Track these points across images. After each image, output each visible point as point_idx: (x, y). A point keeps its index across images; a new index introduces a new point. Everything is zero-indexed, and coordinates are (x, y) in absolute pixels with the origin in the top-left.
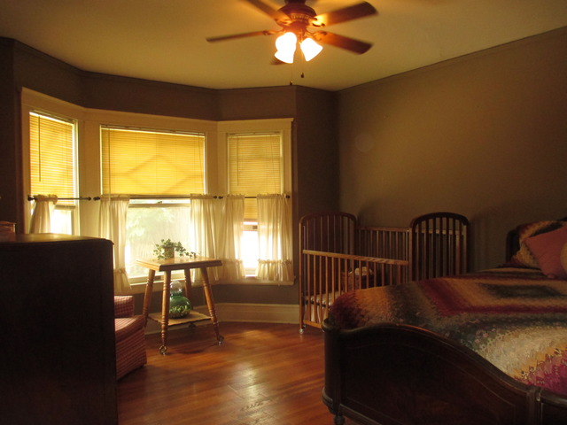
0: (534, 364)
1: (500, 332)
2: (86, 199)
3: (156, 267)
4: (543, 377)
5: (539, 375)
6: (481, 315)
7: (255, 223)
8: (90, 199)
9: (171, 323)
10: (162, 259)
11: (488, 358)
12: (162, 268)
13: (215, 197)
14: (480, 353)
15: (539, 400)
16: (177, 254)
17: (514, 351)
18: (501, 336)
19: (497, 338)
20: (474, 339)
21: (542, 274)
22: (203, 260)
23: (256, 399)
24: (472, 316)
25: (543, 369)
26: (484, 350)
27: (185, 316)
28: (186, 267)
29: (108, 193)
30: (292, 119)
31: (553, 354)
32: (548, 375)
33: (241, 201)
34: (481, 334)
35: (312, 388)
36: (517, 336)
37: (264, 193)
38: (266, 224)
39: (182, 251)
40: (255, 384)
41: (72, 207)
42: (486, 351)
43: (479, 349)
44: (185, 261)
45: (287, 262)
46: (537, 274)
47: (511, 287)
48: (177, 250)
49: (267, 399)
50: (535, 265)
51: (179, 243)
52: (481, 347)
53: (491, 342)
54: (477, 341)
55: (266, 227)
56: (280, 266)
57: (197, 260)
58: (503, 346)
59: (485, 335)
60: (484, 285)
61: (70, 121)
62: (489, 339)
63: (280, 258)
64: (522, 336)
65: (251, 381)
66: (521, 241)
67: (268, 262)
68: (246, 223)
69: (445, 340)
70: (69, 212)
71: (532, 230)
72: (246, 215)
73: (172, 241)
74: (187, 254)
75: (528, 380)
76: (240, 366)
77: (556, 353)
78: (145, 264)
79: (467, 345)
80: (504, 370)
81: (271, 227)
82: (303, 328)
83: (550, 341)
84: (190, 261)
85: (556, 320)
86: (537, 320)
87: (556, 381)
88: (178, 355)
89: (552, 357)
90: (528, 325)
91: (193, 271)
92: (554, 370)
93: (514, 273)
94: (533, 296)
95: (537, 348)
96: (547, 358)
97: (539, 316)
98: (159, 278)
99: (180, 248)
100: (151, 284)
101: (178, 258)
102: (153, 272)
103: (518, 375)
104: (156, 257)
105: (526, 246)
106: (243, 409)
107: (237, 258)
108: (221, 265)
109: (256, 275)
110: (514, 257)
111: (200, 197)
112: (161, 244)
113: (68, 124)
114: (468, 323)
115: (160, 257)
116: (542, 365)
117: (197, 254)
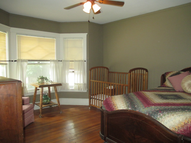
0: (180, 126)
1: (167, 114)
2: (11, 61)
3: (38, 86)
4: (183, 130)
5: (182, 130)
6: (159, 107)
7: (73, 70)
8: (13, 61)
9: (43, 106)
10: (40, 83)
11: (162, 123)
12: (40, 87)
13: (59, 61)
14: (160, 121)
15: (182, 139)
16: (45, 81)
17: (172, 121)
18: (167, 115)
19: (166, 116)
20: (157, 116)
21: (174, 90)
22: (55, 83)
23: (75, 134)
24: (156, 107)
25: (183, 128)
26: (161, 120)
27: (48, 103)
28: (49, 86)
29: (20, 59)
30: (87, 34)
31: (187, 122)
32: (185, 130)
33: (68, 62)
34: (160, 114)
35: (94, 129)
36: (173, 115)
37: (77, 59)
38: (77, 70)
39: (47, 80)
40: (74, 128)
41: (6, 64)
42: (162, 120)
43: (159, 120)
44: (48, 84)
45: (85, 84)
46: (172, 90)
47: (165, 95)
48: (45, 80)
49: (79, 134)
50: (172, 87)
51: (46, 77)
52: (160, 119)
53: (164, 117)
54: (158, 117)
55: (77, 72)
56: (82, 85)
57: (53, 84)
58: (168, 119)
59: (161, 115)
60: (156, 94)
61: (5, 32)
62: (163, 116)
63: (82, 82)
64: (175, 115)
65: (73, 127)
66: (166, 78)
67: (78, 84)
68: (70, 70)
69: (147, 116)
70: (5, 66)
71: (170, 74)
72: (70, 67)
73: (43, 77)
74: (49, 81)
75: (177, 132)
76: (68, 122)
77: (188, 122)
78: (33, 85)
79: (155, 118)
80: (168, 128)
81: (79, 72)
82: (90, 107)
83: (185, 118)
84: (50, 84)
85: (186, 109)
86: (179, 109)
87: (188, 132)
88: (46, 117)
89: (187, 124)
90: (176, 111)
91: (51, 88)
92: (187, 128)
93: (165, 89)
94: (174, 99)
95: (181, 120)
96: (185, 124)
97: (179, 107)
98: (39, 90)
99: (46, 79)
100: (36, 92)
101: (46, 83)
102: (36, 88)
103: (174, 130)
104: (38, 82)
105: (168, 80)
106: (70, 138)
107: (67, 82)
108: (61, 85)
109: (73, 88)
110: (164, 83)
111: (53, 61)
112: (39, 78)
113: (4, 33)
114: (155, 110)
115: (39, 82)
116: (183, 126)
117: (53, 81)
